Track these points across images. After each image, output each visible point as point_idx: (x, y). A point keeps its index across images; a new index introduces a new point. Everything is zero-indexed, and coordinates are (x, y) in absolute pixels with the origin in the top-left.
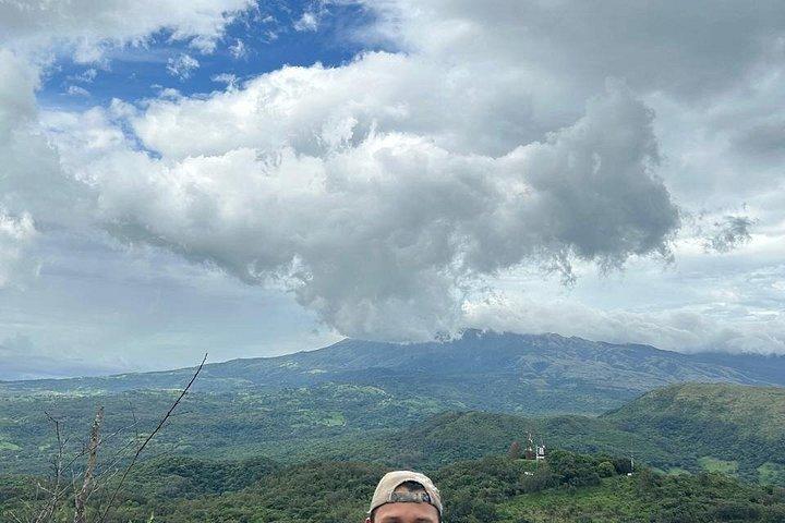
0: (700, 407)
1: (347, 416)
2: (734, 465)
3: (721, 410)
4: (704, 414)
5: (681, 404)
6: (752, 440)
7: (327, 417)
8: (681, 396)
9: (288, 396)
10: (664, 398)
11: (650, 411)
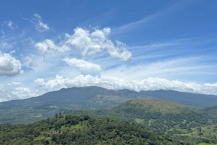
0: (136, 105)
1: (43, 114)
2: (143, 120)
3: (141, 106)
4: (137, 107)
5: (132, 105)
6: (148, 113)
7: (37, 115)
8: (132, 103)
9: (26, 110)
10: (127, 104)
11: (124, 107)
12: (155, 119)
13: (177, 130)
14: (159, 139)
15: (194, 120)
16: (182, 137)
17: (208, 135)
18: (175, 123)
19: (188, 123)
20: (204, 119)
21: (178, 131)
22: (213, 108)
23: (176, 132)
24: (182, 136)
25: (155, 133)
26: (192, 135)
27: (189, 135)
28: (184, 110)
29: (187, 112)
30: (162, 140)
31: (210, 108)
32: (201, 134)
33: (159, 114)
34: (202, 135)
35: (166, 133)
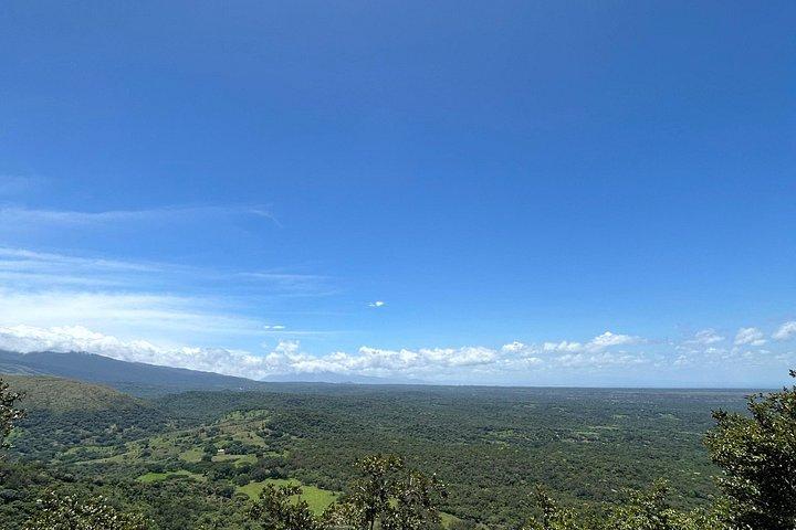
12: (27, 427)
13: (89, 450)
14: (36, 481)
15: (137, 422)
16: (99, 466)
17: (162, 455)
18: (88, 432)
19: (121, 430)
20: (158, 419)
21: (89, 454)
22: (183, 395)
23: (83, 455)
24: (99, 464)
25: (26, 467)
26: (126, 457)
27: (119, 459)
28: (118, 402)
29: (124, 407)
30: (46, 482)
31: (176, 397)
32: (147, 454)
33: (45, 414)
34: (149, 455)
35: (54, 462)
